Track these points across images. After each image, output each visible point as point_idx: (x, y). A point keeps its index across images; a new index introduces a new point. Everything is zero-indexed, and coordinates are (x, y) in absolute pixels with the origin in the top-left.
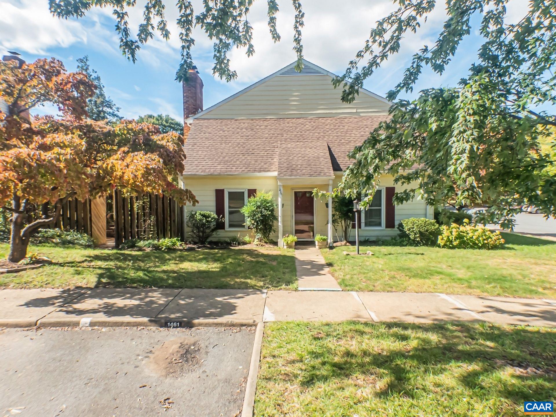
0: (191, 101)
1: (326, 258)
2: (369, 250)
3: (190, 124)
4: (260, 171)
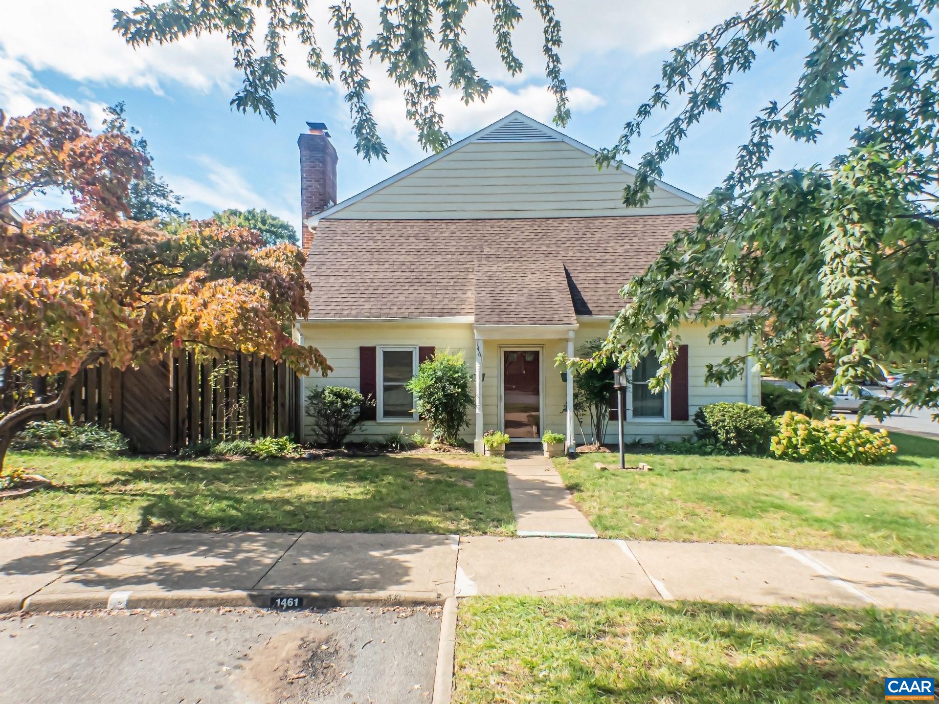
0: (316, 186)
1: (563, 475)
2: (644, 461)
3: (314, 228)
4: (442, 315)
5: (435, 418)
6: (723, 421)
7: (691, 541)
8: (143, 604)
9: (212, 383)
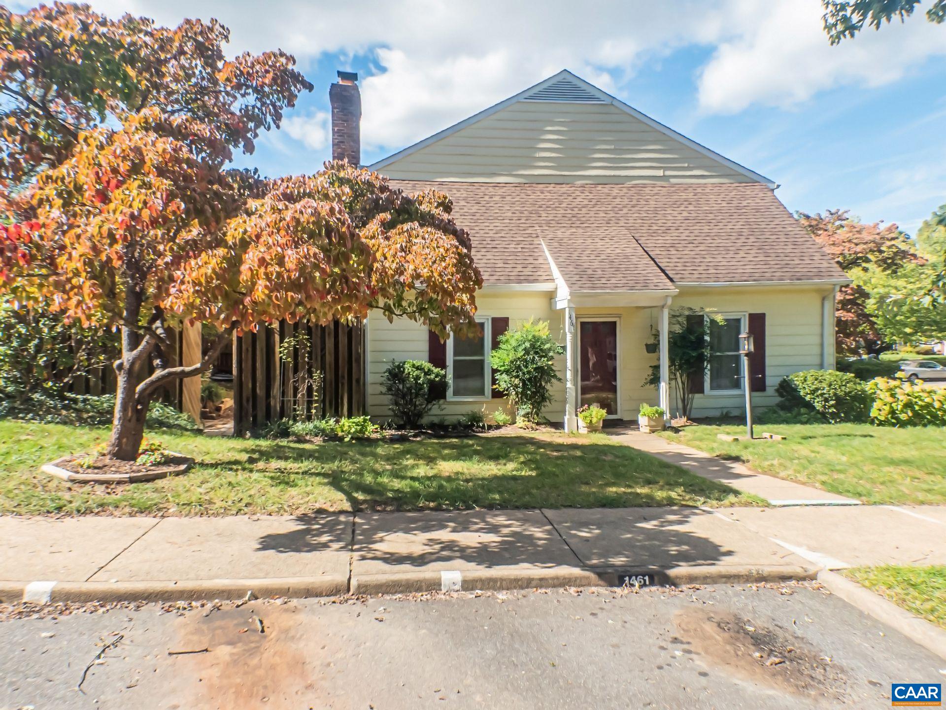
8: (479, 585)
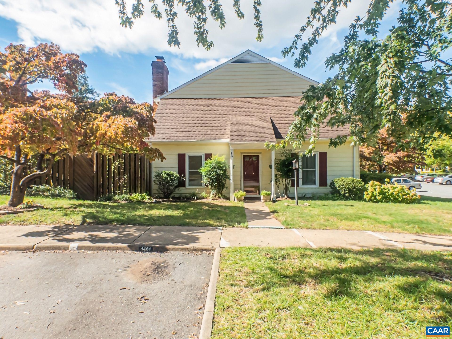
0: (159, 84)
4: (215, 139)
5: (212, 185)
6: (343, 185)
7: (326, 229)
8: (84, 248)
9: (113, 169)
